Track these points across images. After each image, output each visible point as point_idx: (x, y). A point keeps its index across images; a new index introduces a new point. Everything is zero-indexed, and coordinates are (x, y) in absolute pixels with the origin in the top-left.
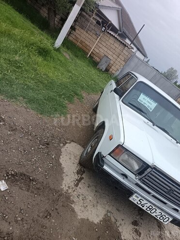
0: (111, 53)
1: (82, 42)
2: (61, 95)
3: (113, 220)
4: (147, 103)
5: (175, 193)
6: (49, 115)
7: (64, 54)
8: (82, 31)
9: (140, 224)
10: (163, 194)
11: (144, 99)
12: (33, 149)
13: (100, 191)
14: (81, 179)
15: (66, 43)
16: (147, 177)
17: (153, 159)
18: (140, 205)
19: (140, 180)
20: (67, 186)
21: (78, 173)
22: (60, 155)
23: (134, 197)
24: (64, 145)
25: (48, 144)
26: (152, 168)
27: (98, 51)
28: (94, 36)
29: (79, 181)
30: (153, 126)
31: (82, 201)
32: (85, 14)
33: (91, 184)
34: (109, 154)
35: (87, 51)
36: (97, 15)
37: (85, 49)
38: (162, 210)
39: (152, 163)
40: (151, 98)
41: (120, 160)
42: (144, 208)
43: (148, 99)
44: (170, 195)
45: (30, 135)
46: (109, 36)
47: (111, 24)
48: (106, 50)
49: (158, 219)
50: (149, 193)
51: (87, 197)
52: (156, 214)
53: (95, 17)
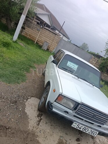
0: (48, 40)
1: (30, 35)
2: (21, 69)
3: (64, 141)
4: (72, 66)
5: (97, 116)
6: (14, 83)
7: (20, 44)
8: (29, 29)
9: (81, 140)
10: (90, 119)
11: (70, 64)
12: (6, 107)
13: (54, 124)
14: (41, 119)
15: (20, 37)
16: (79, 111)
17: (81, 99)
18: (78, 129)
19: (75, 113)
20: (32, 126)
21: (38, 116)
22: (25, 107)
24: (27, 100)
25: (16, 102)
26: (81, 105)
27: (40, 39)
28: (36, 31)
29: (39, 121)
30: (78, 79)
31: (43, 134)
32: (29, 19)
33: (47, 122)
34: (55, 101)
35: (34, 40)
36: (36, 19)
37: (33, 39)
38: (91, 128)
39: (80, 101)
40: (74, 63)
41: (62, 104)
44: (94, 118)
45: (3, 98)
46: (45, 30)
47: (46, 23)
48: (45, 38)
49: (90, 134)
50: (83, 120)
51: (46, 131)
52: (88, 132)
53: (36, 20)
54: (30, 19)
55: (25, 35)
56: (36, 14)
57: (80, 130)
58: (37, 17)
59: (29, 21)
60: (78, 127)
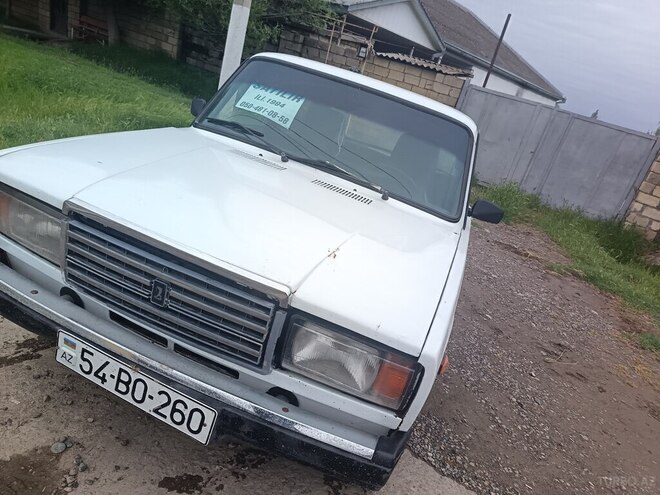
3: (66, 464)
4: (267, 106)
5: (176, 295)
16: (72, 259)
21: (25, 345)
23: (62, 346)
29: (10, 361)
30: (279, 163)
32: (316, 38)
49: (168, 421)
52: (155, 405)
56: (341, 11)
57: (105, 386)
59: (313, 44)
60: (86, 366)
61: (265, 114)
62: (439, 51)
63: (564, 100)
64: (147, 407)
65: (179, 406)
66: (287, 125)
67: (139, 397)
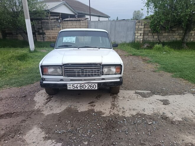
1: (54, 37)
3: (73, 107)
4: (69, 40)
5: (85, 70)
7: (42, 51)
9: (96, 102)
11: (66, 39)
14: (50, 100)
16: (66, 72)
18: (75, 89)
19: (65, 76)
20: (38, 107)
22: (34, 97)
23: (68, 86)
24: (38, 92)
25: (25, 96)
26: (63, 66)
28: (58, 29)
29: (47, 102)
30: (78, 49)
31: (49, 108)
33: (57, 100)
34: (43, 75)
38: (88, 83)
41: (50, 74)
42: (79, 88)
43: (69, 38)
44: (85, 73)
45: (13, 97)
46: (66, 22)
49: (90, 89)
51: (53, 106)
52: (87, 87)
53: (52, 18)
54: (45, 20)
55: (49, 40)
56: (48, 11)
57: (78, 89)
58: (52, 13)
59: (44, 22)
60: (74, 87)
61: (70, 42)
62: (76, 14)
63: (110, 17)
64: (86, 88)
65: (91, 86)
66: (75, 42)
67: (84, 87)
